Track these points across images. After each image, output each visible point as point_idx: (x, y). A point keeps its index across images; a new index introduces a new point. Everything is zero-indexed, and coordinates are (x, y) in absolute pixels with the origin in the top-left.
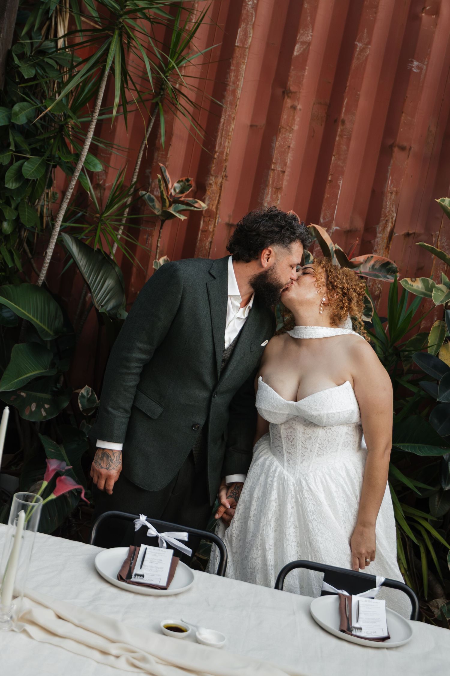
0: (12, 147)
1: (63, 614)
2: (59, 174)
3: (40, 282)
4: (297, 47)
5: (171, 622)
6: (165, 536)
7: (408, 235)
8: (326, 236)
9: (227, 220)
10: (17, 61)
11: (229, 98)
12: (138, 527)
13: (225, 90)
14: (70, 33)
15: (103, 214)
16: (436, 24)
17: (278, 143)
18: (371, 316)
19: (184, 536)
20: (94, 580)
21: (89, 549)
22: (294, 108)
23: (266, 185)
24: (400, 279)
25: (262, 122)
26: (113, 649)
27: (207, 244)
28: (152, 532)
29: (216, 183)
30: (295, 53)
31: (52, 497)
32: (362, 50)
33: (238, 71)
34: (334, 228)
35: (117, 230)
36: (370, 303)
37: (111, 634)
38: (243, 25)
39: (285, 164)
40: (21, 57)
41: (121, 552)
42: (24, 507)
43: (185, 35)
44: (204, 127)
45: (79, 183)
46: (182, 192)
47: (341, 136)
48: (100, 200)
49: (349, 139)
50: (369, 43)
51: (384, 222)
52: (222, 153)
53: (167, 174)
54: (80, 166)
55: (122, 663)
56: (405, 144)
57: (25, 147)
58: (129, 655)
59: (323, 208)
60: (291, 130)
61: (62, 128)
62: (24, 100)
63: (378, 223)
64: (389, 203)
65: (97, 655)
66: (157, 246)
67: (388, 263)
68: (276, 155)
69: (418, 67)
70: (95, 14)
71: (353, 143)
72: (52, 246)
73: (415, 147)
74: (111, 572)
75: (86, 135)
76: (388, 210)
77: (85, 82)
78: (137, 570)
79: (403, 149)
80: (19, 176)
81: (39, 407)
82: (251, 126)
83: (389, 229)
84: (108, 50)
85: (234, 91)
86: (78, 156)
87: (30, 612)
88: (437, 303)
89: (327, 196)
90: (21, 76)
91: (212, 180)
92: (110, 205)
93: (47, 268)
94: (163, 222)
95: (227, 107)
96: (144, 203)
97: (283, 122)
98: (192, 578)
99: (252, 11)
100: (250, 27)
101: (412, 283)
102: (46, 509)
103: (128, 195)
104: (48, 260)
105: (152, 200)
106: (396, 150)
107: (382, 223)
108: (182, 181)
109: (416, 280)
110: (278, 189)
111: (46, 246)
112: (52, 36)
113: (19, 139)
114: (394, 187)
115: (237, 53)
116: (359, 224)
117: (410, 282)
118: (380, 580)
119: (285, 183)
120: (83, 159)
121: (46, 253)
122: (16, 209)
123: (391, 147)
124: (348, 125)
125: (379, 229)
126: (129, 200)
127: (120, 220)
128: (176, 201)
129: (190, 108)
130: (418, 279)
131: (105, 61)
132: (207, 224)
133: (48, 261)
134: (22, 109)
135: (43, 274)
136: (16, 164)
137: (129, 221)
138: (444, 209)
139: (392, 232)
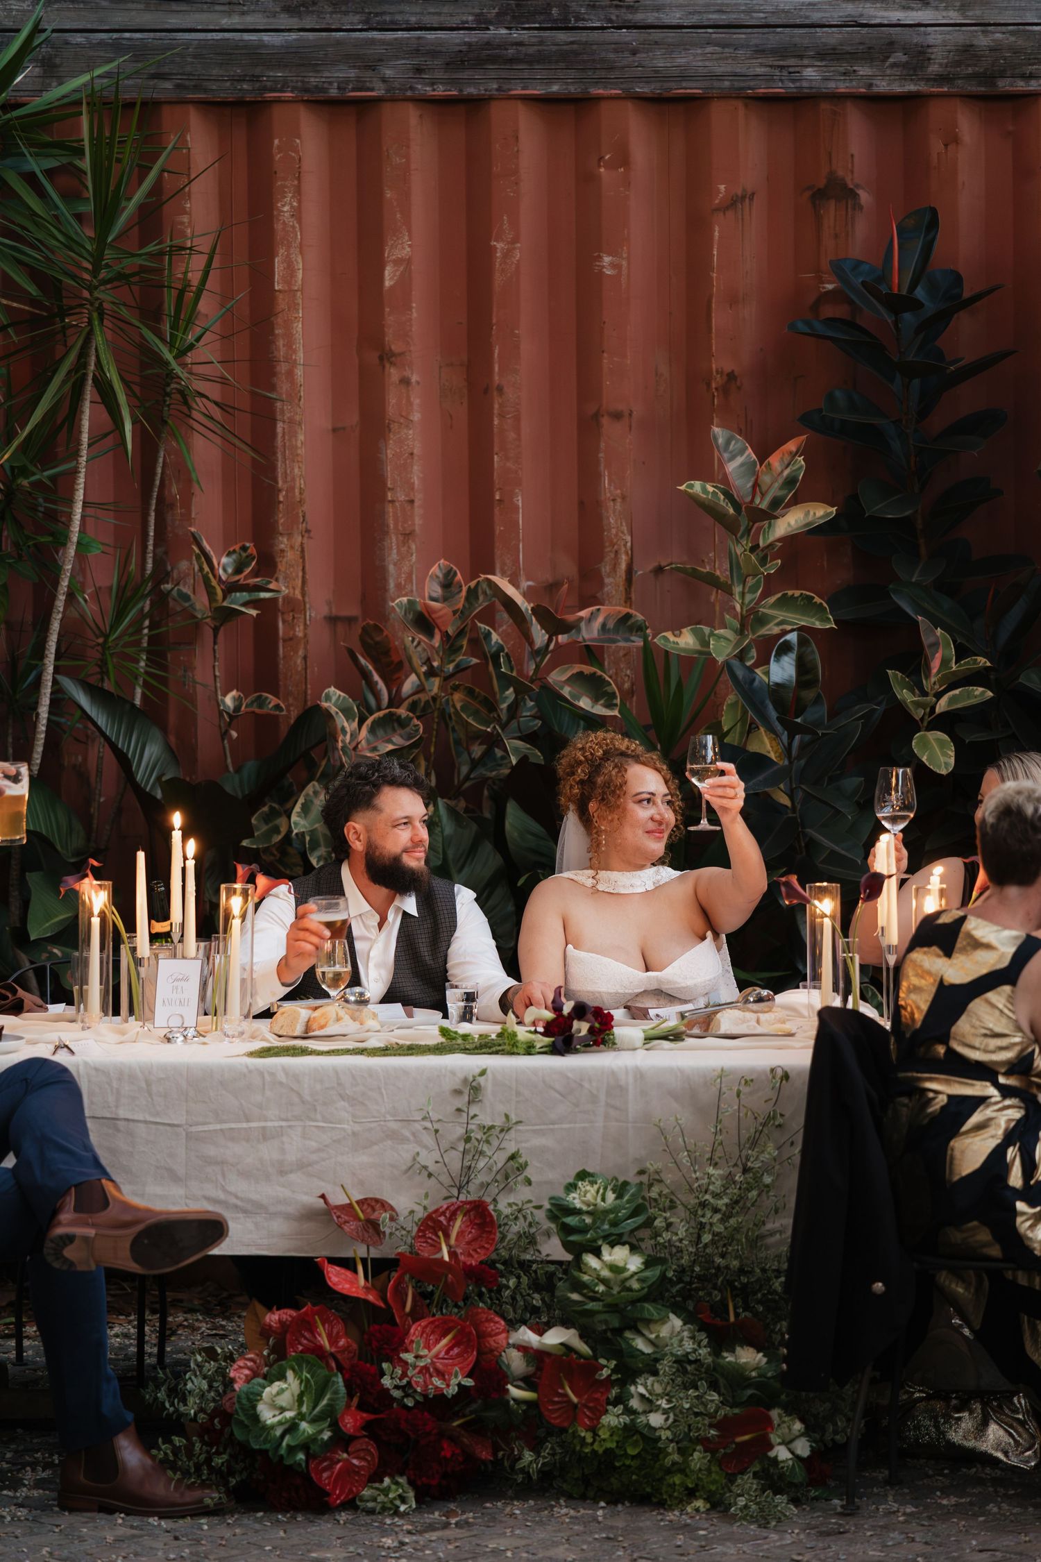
4: (388, 271)
7: (659, 570)
8: (510, 591)
9: (325, 611)
11: (284, 387)
13: (274, 374)
15: (106, 636)
16: (628, 186)
17: (390, 451)
18: (616, 705)
22: (405, 382)
23: (385, 533)
24: (654, 637)
25: (353, 418)
27: (299, 661)
29: (292, 547)
30: (387, 283)
32: (507, 254)
33: (289, 336)
34: (525, 584)
35: (136, 660)
36: (611, 684)
38: (282, 251)
39: (412, 487)
46: (238, 571)
47: (502, 416)
49: (517, 419)
50: (516, 240)
51: (612, 555)
52: (291, 489)
53: (205, 544)
56: (620, 407)
59: (498, 553)
60: (409, 423)
63: (601, 559)
64: (614, 520)
66: (215, 676)
67: (628, 617)
68: (390, 472)
69: (613, 265)
71: (525, 425)
72: (45, 701)
73: (639, 410)
76: (614, 531)
79: (617, 416)
82: (334, 430)
83: (623, 566)
85: (290, 373)
88: (720, 659)
89: (499, 529)
91: (283, 543)
92: (118, 619)
93: (43, 741)
94: (216, 630)
95: (285, 406)
97: (391, 411)
99: (292, 222)
100: (295, 252)
101: (676, 640)
103: (144, 597)
104: (42, 728)
105: (186, 598)
106: (605, 421)
107: (608, 558)
108: (234, 551)
109: (681, 632)
110: (408, 535)
114: (616, 488)
115: (282, 303)
116: (568, 568)
117: (672, 638)
119: (418, 521)
120: (75, 539)
121: (38, 715)
123: (597, 416)
124: (510, 394)
125: (605, 568)
126: (146, 605)
127: (137, 643)
128: (231, 588)
129: (217, 414)
130: (684, 630)
132: (290, 625)
133: (44, 728)
135: (38, 753)
137: (152, 640)
138: (694, 499)
139: (630, 571)
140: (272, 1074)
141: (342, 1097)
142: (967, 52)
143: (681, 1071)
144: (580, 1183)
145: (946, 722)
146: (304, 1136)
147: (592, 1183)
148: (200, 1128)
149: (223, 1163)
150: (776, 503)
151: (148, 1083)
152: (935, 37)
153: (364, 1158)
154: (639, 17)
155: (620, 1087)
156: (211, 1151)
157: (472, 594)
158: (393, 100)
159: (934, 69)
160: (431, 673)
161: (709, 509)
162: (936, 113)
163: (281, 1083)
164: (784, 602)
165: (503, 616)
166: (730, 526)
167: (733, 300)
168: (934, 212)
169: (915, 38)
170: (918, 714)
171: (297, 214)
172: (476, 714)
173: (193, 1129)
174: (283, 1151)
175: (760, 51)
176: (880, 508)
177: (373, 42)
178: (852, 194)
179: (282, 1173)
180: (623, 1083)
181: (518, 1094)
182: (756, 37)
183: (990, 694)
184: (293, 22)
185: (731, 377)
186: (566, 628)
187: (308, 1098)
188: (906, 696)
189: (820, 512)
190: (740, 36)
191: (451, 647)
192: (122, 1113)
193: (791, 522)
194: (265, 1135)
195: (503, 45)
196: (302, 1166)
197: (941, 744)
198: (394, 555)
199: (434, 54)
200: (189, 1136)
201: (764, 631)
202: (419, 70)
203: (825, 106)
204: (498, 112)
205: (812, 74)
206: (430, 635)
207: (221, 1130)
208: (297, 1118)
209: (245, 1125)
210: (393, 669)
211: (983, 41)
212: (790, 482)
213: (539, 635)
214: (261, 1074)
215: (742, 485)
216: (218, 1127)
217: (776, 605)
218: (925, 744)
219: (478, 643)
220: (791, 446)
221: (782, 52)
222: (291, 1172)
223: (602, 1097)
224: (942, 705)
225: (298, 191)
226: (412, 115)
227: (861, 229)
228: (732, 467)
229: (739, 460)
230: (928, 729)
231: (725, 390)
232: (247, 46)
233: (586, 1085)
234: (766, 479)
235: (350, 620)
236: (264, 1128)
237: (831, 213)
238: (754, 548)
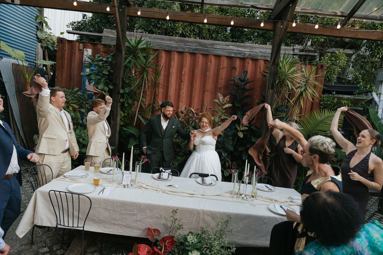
0: (125, 97)
1: (148, 185)
2: (136, 102)
3: (134, 125)
5: (169, 185)
6: (166, 171)
7: (210, 108)
8: (193, 110)
10: (124, 79)
11: (170, 84)
12: (160, 170)
13: (169, 82)
14: (135, 73)
15: (146, 110)
16: (211, 65)
17: (181, 92)
19: (170, 171)
20: (153, 179)
21: (151, 174)
22: (184, 84)
25: (177, 88)
26: (158, 190)
28: (164, 170)
30: (183, 73)
31: (143, 162)
32: (197, 71)
33: (171, 78)
34: (195, 109)
35: (149, 113)
37: (158, 187)
38: (171, 68)
39: (183, 96)
40: (125, 78)
41: (158, 174)
42: (138, 164)
43: (159, 71)
44: (165, 90)
45: (140, 104)
47: (194, 89)
48: (145, 107)
49: (196, 90)
53: (159, 101)
54: (140, 100)
55: (160, 192)
56: (208, 90)
57: (128, 97)
58: (162, 190)
59: (192, 105)
60: (184, 89)
61: (136, 93)
62: (127, 87)
63: (203, 106)
64: (205, 102)
65: (156, 191)
68: (181, 95)
69: (208, 74)
70: (140, 68)
71: (197, 91)
72: (136, 117)
73: (209, 91)
74: (156, 178)
75: (141, 94)
76: (205, 104)
77: (139, 82)
78: (161, 177)
79: (207, 91)
80: (128, 103)
81: (137, 151)
82: (175, 89)
84: (144, 75)
85: (171, 82)
86: (140, 98)
87: (141, 185)
89: (192, 102)
90: (126, 82)
92: (147, 108)
94: (159, 110)
95: (170, 86)
96: (154, 107)
97: (182, 88)
98: (172, 177)
100: (173, 68)
102: (142, 165)
103: (151, 106)
104: (135, 120)
105: (156, 106)
107: (204, 107)
110: (182, 102)
111: (135, 117)
112: (131, 74)
113: (127, 95)
114: (206, 99)
115: (171, 74)
116: (200, 107)
118: (210, 175)
122: (128, 110)
123: (205, 91)
124: (195, 87)
125: (204, 108)
126: (151, 107)
127: (150, 111)
129: (162, 86)
131: (144, 77)
134: (127, 89)
135: (135, 123)
136: (127, 101)
137: (152, 111)
138: (216, 102)
139: (206, 108)
140: (136, 204)
141: (148, 209)
142: (250, 54)
143: (211, 211)
144: (190, 234)
145: (242, 131)
146: (141, 215)
147: (192, 235)
148: (122, 212)
149: (126, 219)
150: (225, 103)
151: (113, 203)
152: (246, 52)
153: (151, 221)
154: (214, 47)
155: (199, 213)
156: (124, 216)
157: (188, 110)
158: (186, 52)
159: (246, 56)
160: (183, 118)
161: (217, 103)
162: (247, 60)
163: (138, 206)
164: (225, 115)
165: (192, 113)
166: (219, 105)
167: (221, 79)
168: (247, 71)
169: (244, 52)
170: (239, 130)
171: (174, 64)
172: (187, 124)
173: (121, 212)
174: (137, 218)
175: (227, 52)
176: (237, 105)
177: (185, 47)
178: (236, 68)
179: (136, 222)
180: (200, 212)
181: (181, 212)
182: (227, 51)
183: (247, 128)
184: (176, 44)
185: (220, 88)
186: (199, 115)
187: (142, 209)
188: (238, 128)
189: (230, 105)
190: (225, 50)
191: (185, 116)
192: (108, 208)
193: (227, 106)
194: (134, 215)
195: (199, 49)
196: (140, 221)
197: (241, 134)
198: (180, 104)
199: (191, 49)
200: (120, 213)
201: (222, 118)
202: (189, 50)
203: (234, 58)
204: (197, 55)
205: (233, 55)
206: (183, 114)
207: (126, 213)
208: (140, 212)
209: (130, 212)
210: (179, 117)
211: (252, 53)
212: (227, 101)
213: (195, 115)
214: (134, 204)
215: (221, 101)
216: (125, 212)
217: (224, 115)
218: (239, 133)
219: (188, 115)
220: (228, 97)
221: (230, 52)
222: (138, 221)
223: (196, 214)
224: (242, 129)
225: (174, 62)
226: (188, 54)
227: (237, 73)
228: (220, 98)
229: (221, 98)
230: (240, 131)
231: (219, 89)
232: (171, 46)
233: (193, 212)
234: (224, 100)
235: (175, 110)
236: (134, 213)
237: (234, 70)
238: (222, 108)
